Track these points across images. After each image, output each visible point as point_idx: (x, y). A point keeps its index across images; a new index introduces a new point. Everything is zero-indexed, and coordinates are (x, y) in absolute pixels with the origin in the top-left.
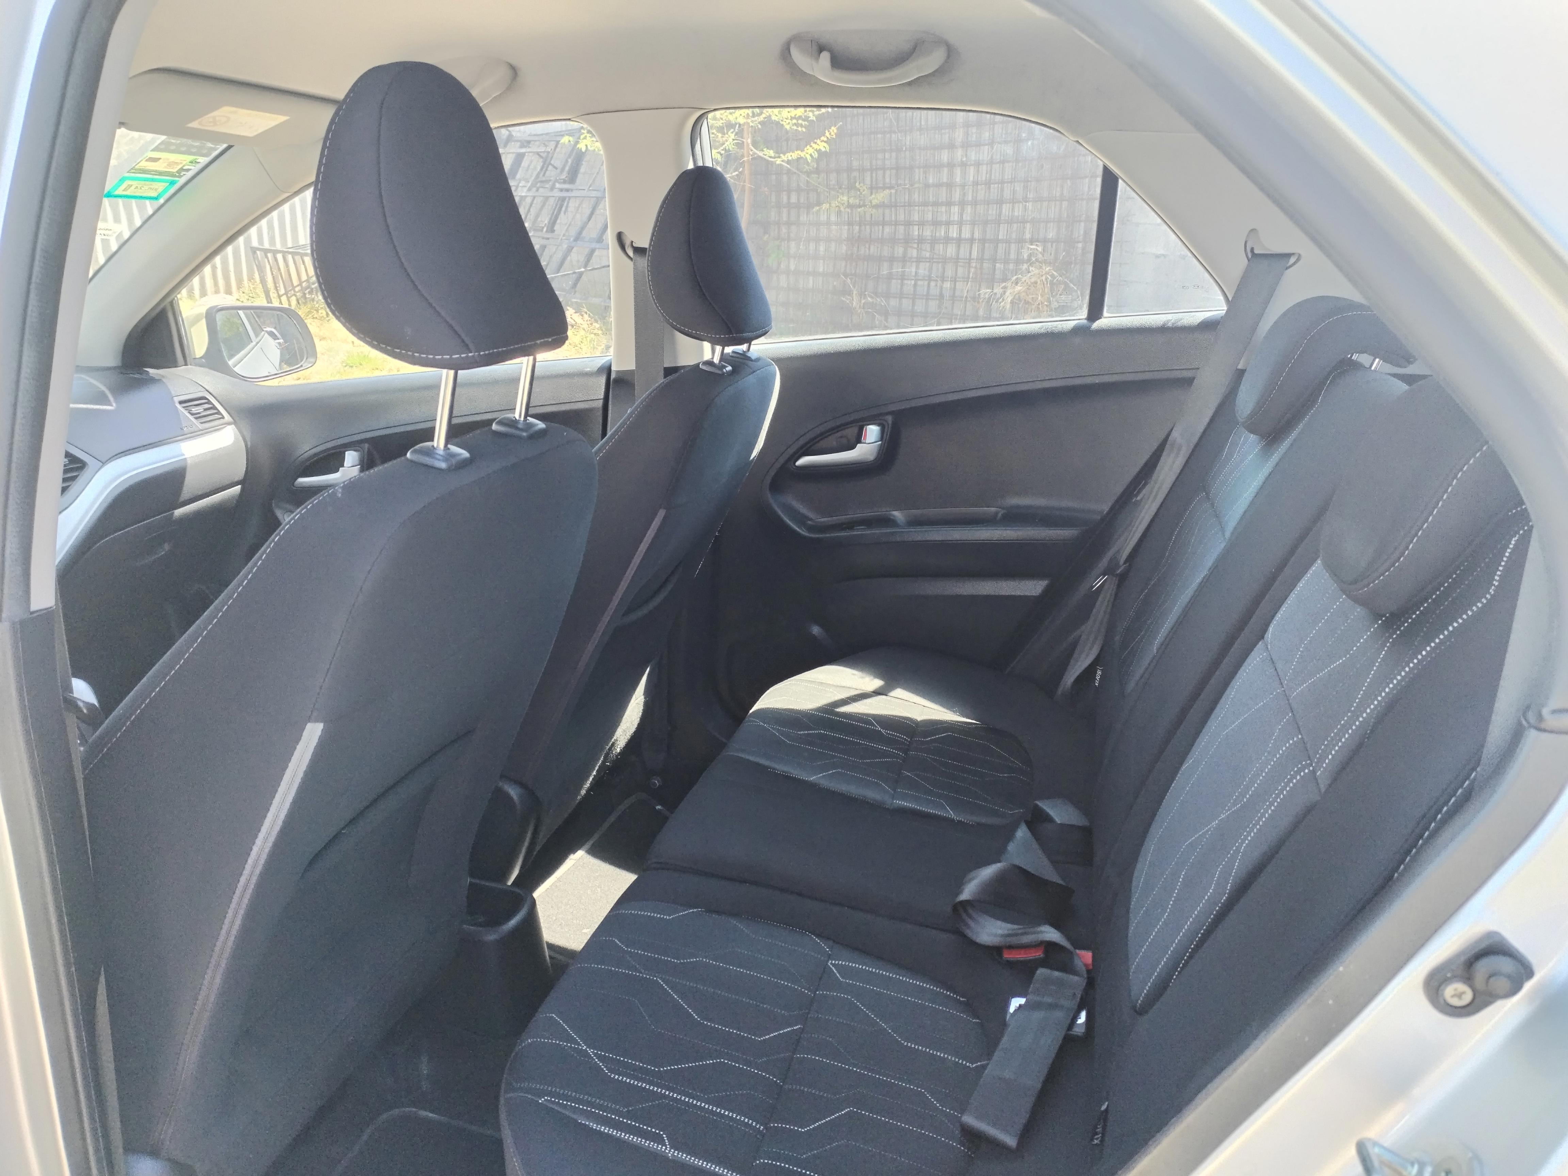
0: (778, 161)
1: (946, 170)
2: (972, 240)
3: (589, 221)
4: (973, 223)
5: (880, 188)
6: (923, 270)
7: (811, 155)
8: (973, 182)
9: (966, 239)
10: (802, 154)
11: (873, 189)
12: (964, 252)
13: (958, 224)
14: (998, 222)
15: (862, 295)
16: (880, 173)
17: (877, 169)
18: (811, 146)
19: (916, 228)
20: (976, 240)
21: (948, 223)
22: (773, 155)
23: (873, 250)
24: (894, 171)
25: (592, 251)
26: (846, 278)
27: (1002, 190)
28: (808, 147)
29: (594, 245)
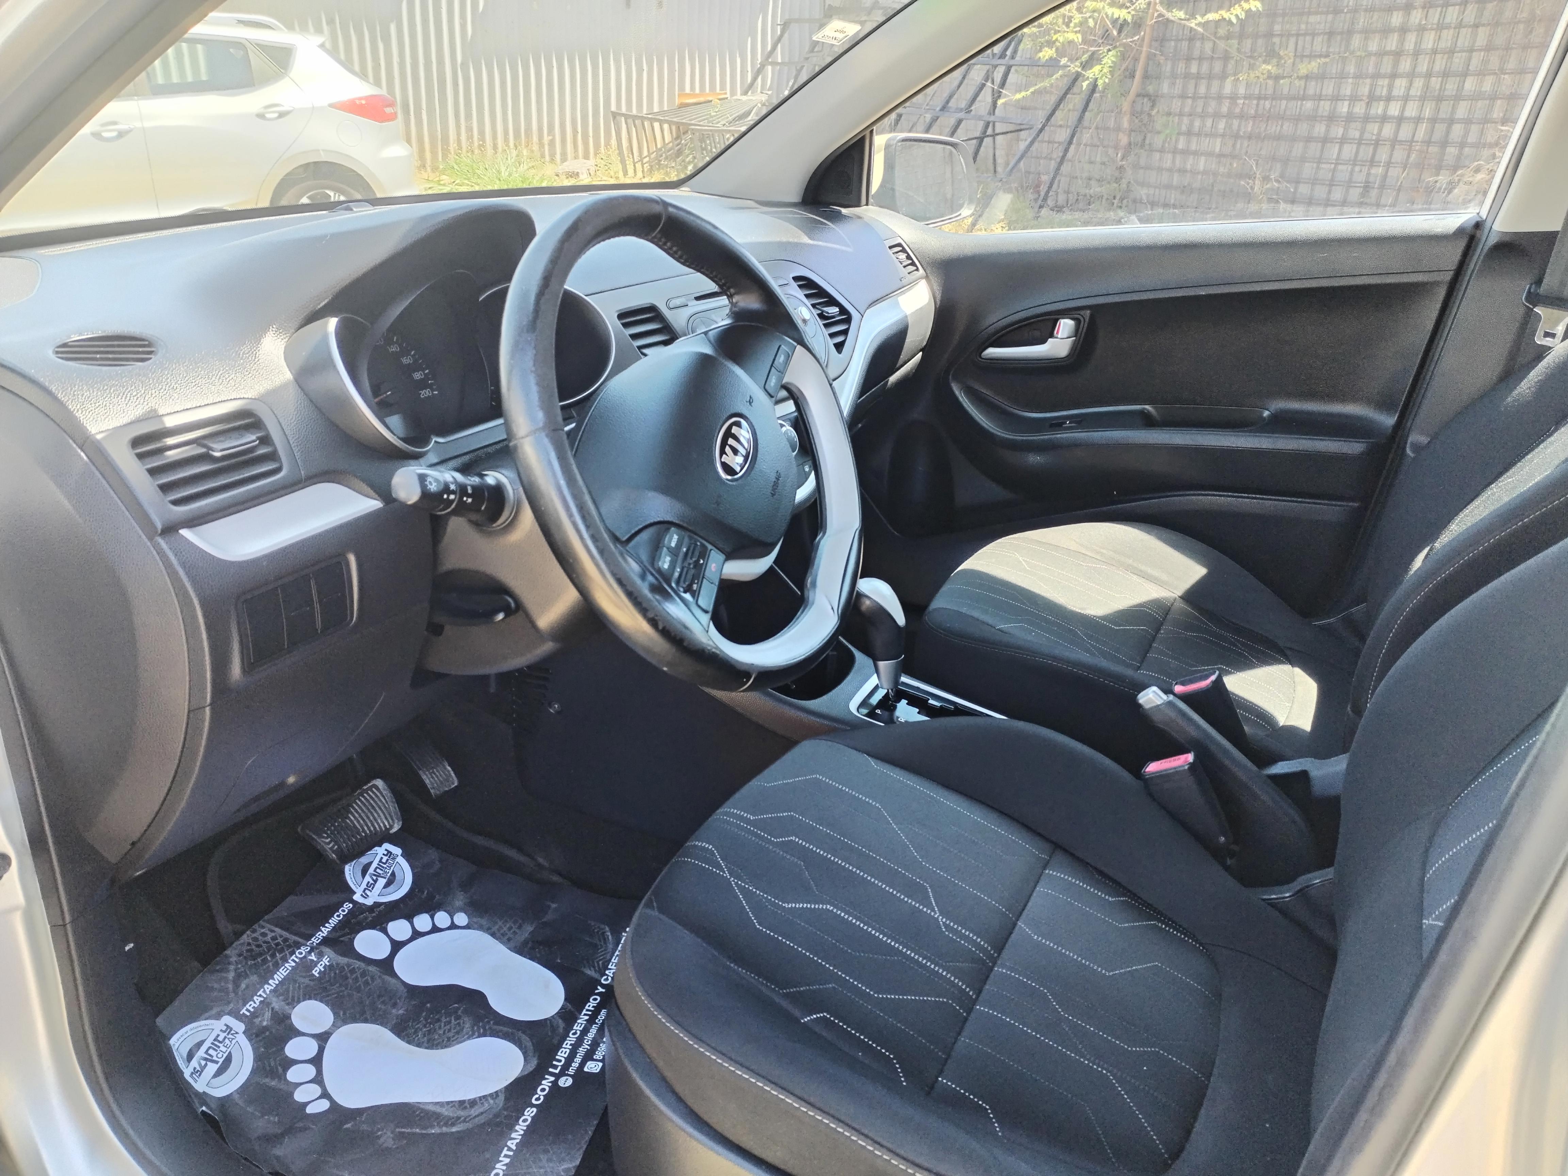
0: (1193, 24)
1: (1396, 36)
2: (1418, 120)
3: (958, 89)
4: (1423, 99)
5: (1306, 56)
6: (1348, 151)
7: (1237, 16)
8: (1432, 49)
9: (1410, 118)
10: (1226, 15)
11: (1300, 56)
12: (1405, 132)
13: (1402, 100)
14: (1458, 98)
15: (1266, 179)
16: (1308, 38)
17: (1305, 35)
18: (1240, 5)
19: (1346, 103)
20: (1424, 119)
21: (1389, 99)
22: (1183, 17)
23: (1287, 128)
24: (1326, 37)
25: (960, 122)
26: (1250, 160)
27: (1470, 59)
28: (1237, 6)
29: (961, 115)
